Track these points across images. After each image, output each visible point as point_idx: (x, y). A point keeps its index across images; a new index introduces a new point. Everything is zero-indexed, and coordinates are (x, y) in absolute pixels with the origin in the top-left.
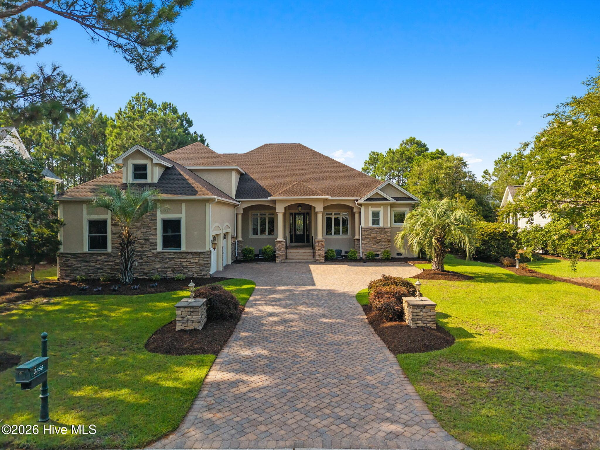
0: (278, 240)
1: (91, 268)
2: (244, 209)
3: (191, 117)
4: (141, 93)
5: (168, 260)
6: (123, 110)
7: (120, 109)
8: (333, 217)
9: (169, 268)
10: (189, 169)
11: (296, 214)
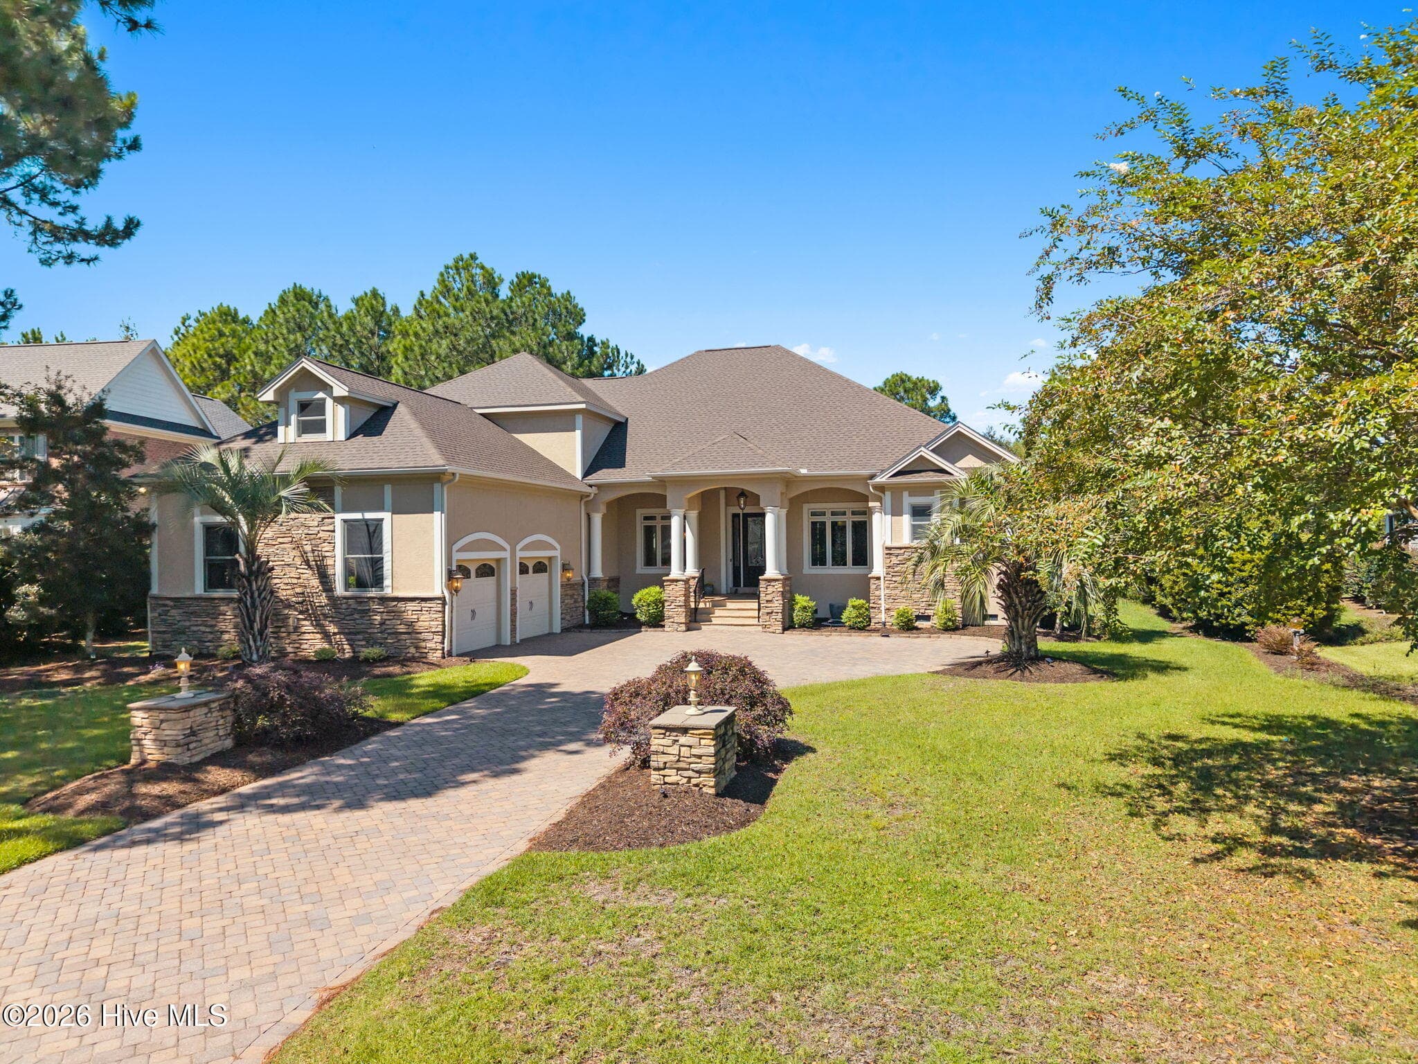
0: (671, 577)
1: (208, 630)
2: (610, 505)
3: (581, 301)
4: (466, 256)
5: (356, 616)
6: (428, 297)
7: (422, 295)
8: (828, 520)
9: (359, 633)
10: (481, 414)
11: (746, 516)
